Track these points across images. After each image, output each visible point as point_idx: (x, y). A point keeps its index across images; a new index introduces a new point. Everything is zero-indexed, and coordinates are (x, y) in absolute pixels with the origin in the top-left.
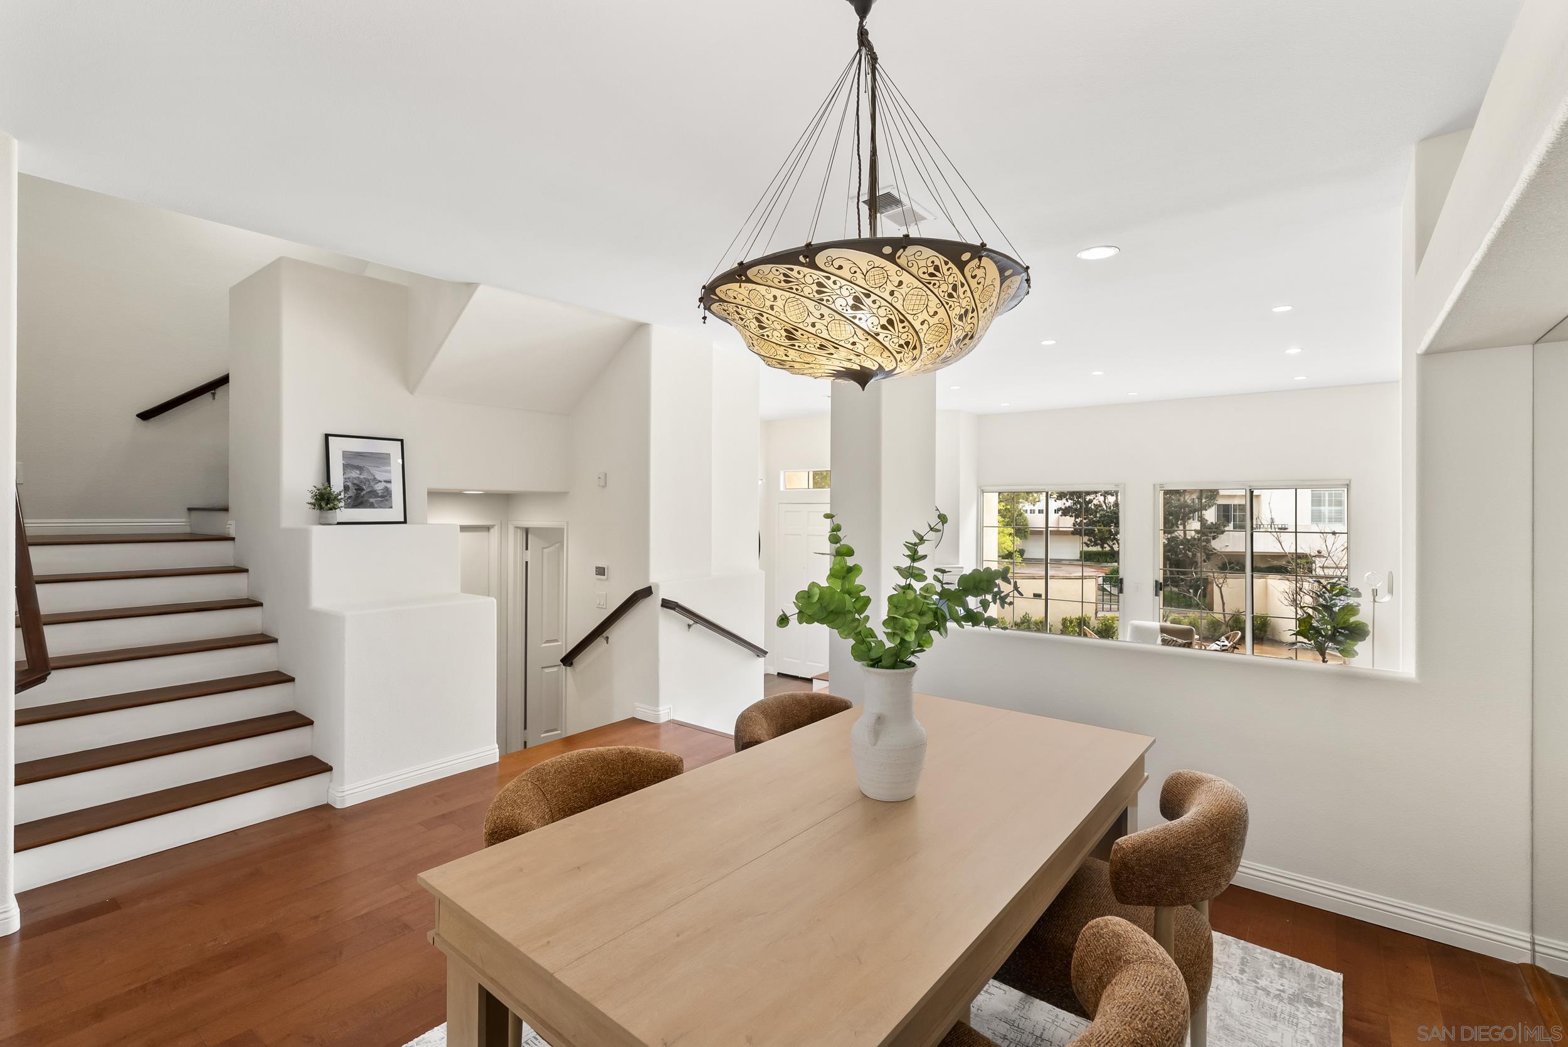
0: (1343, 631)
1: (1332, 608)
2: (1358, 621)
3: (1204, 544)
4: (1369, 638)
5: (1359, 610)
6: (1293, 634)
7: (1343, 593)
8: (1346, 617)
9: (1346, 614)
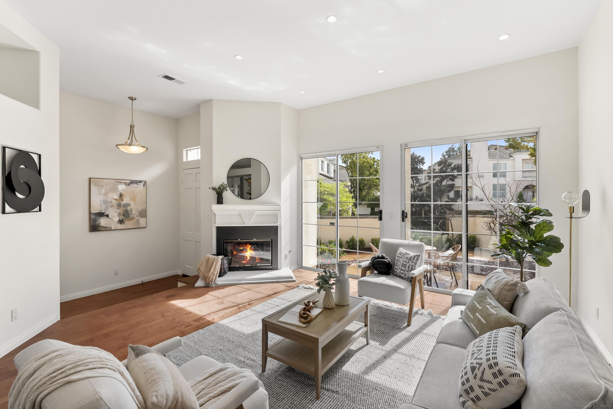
0: (540, 244)
1: (529, 225)
2: (551, 236)
3: (449, 207)
4: (565, 250)
5: (553, 226)
6: (498, 248)
7: (537, 213)
8: (542, 232)
9: (541, 230)
